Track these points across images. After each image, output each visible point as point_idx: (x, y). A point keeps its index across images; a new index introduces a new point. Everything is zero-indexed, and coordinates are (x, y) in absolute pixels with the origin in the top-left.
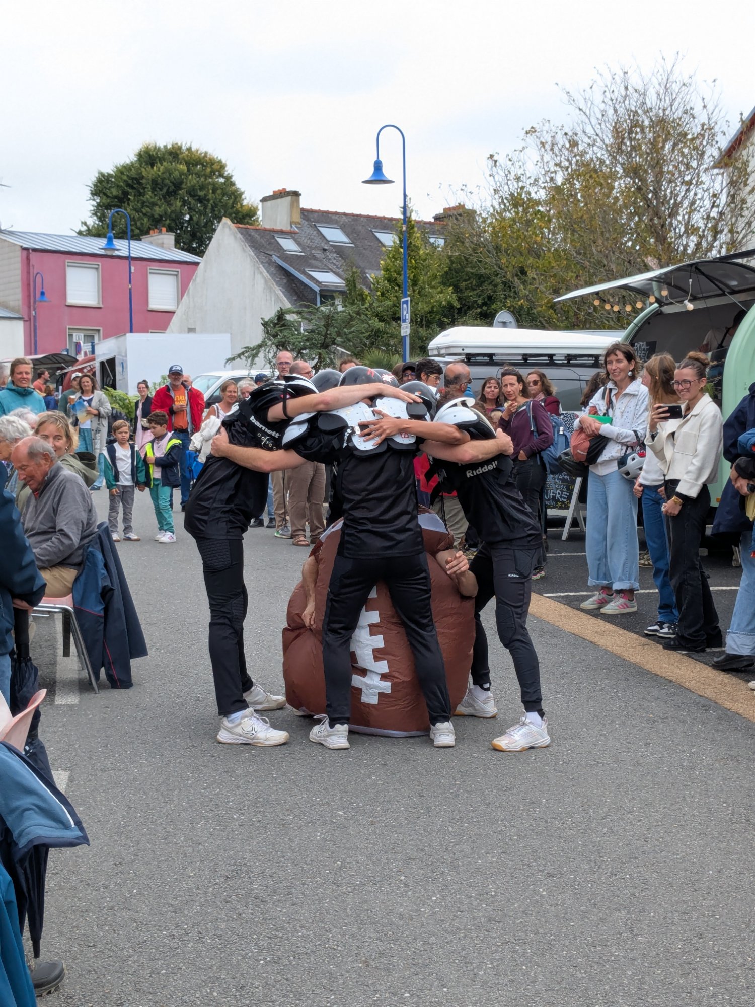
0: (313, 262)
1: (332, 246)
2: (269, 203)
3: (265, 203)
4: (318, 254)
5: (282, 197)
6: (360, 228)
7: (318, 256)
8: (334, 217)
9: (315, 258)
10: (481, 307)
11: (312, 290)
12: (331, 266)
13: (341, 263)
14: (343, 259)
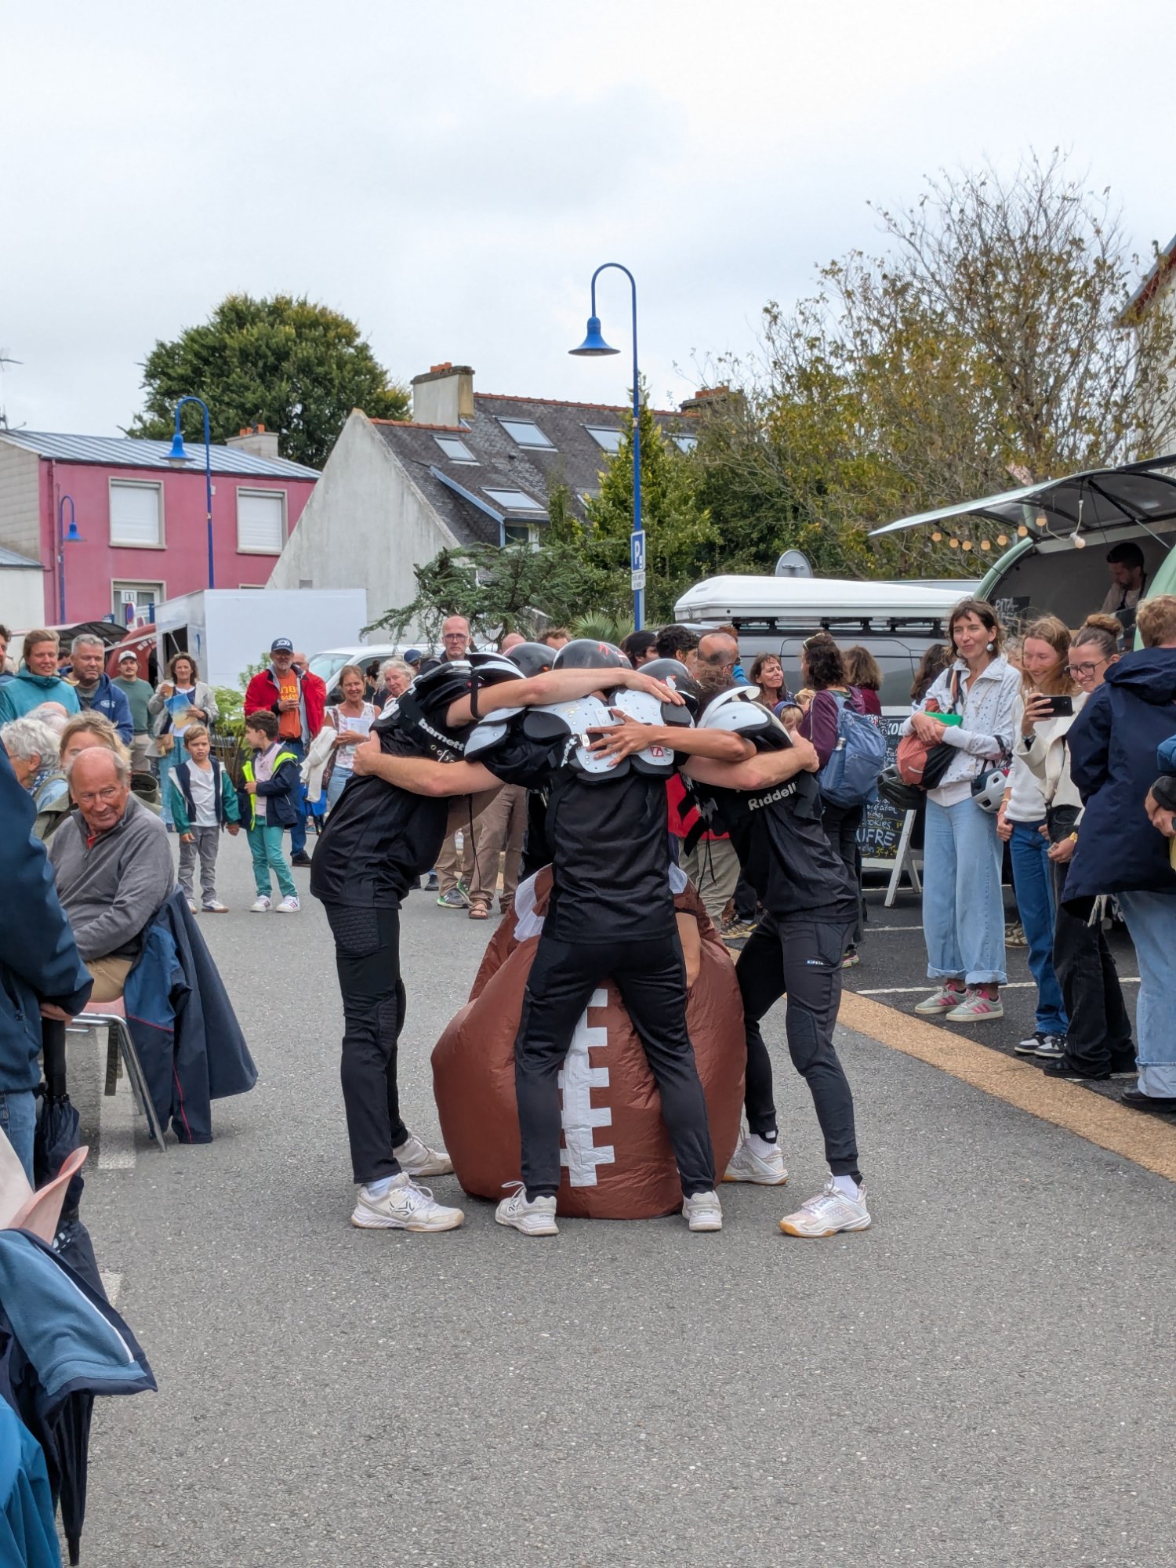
0: (494, 476)
1: (523, 451)
2: (425, 386)
3: (418, 386)
4: (502, 464)
5: (445, 376)
6: (566, 423)
7: (501, 467)
8: (525, 406)
9: (496, 470)
10: (757, 544)
11: (492, 519)
12: (521, 482)
13: (537, 478)
14: (540, 471)
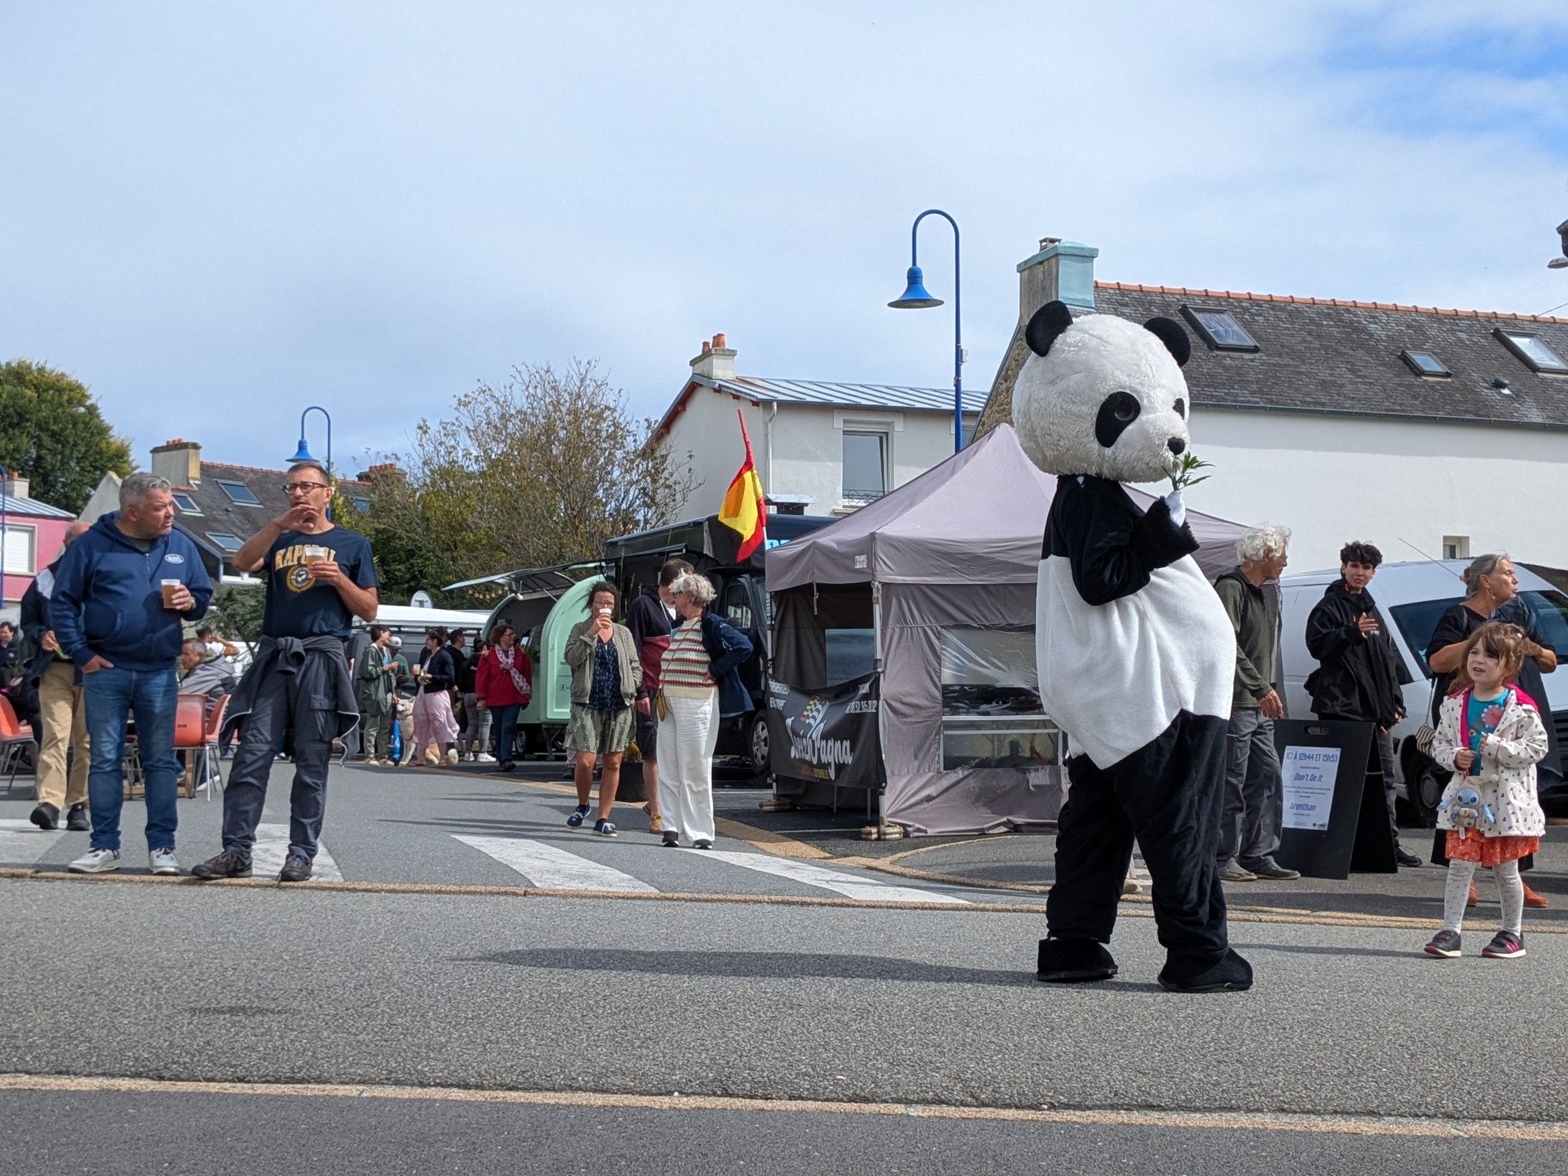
0: (215, 524)
1: (237, 506)
2: (162, 454)
3: (157, 455)
4: (219, 515)
5: (178, 449)
6: (270, 486)
7: (219, 517)
8: (238, 473)
9: (216, 520)
11: (213, 556)
12: (234, 529)
13: (247, 527)
14: (249, 522)
